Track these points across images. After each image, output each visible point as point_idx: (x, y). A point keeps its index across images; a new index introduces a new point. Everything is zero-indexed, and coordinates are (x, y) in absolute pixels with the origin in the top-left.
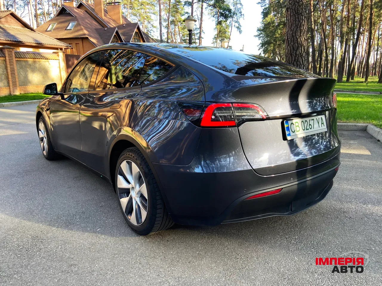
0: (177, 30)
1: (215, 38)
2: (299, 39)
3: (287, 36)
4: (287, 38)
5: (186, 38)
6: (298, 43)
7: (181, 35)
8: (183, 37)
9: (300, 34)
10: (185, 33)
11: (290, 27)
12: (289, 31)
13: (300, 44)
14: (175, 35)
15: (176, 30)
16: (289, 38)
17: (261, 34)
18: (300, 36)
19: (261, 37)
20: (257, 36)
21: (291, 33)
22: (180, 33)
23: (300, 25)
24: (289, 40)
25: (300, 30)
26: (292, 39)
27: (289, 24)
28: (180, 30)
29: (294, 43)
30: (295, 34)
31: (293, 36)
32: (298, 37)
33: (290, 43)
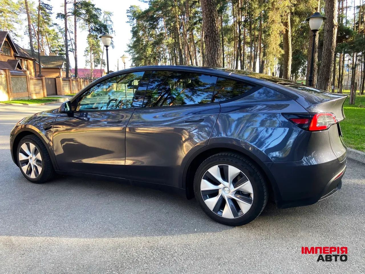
0: (45, 40)
1: (87, 50)
2: (217, 61)
3: (208, 58)
4: (208, 59)
5: (55, 49)
6: (216, 64)
7: (50, 46)
8: (52, 48)
9: (218, 57)
10: (54, 44)
11: (209, 51)
12: (209, 54)
13: (218, 65)
14: (42, 45)
15: (43, 40)
16: (209, 59)
17: (131, 50)
18: (218, 58)
19: (131, 53)
20: (127, 52)
21: (211, 55)
22: (49, 43)
23: (217, 50)
24: (209, 61)
25: (218, 53)
26: (212, 60)
27: (208, 48)
28: (48, 41)
29: (213, 64)
30: (214, 57)
31: (212, 58)
32: (216, 59)
33: (210, 64)
